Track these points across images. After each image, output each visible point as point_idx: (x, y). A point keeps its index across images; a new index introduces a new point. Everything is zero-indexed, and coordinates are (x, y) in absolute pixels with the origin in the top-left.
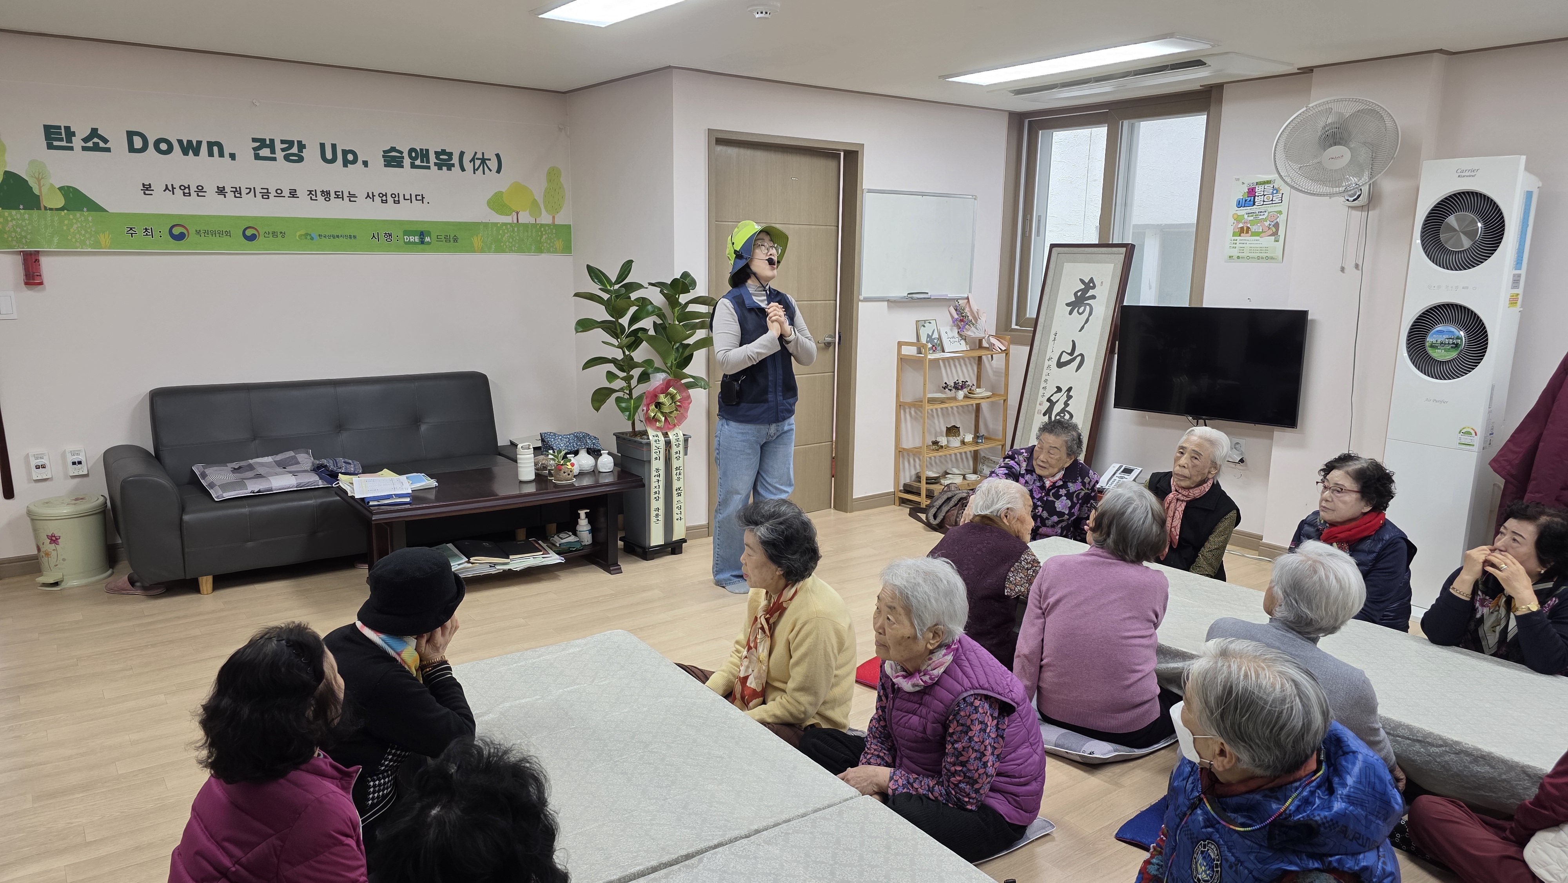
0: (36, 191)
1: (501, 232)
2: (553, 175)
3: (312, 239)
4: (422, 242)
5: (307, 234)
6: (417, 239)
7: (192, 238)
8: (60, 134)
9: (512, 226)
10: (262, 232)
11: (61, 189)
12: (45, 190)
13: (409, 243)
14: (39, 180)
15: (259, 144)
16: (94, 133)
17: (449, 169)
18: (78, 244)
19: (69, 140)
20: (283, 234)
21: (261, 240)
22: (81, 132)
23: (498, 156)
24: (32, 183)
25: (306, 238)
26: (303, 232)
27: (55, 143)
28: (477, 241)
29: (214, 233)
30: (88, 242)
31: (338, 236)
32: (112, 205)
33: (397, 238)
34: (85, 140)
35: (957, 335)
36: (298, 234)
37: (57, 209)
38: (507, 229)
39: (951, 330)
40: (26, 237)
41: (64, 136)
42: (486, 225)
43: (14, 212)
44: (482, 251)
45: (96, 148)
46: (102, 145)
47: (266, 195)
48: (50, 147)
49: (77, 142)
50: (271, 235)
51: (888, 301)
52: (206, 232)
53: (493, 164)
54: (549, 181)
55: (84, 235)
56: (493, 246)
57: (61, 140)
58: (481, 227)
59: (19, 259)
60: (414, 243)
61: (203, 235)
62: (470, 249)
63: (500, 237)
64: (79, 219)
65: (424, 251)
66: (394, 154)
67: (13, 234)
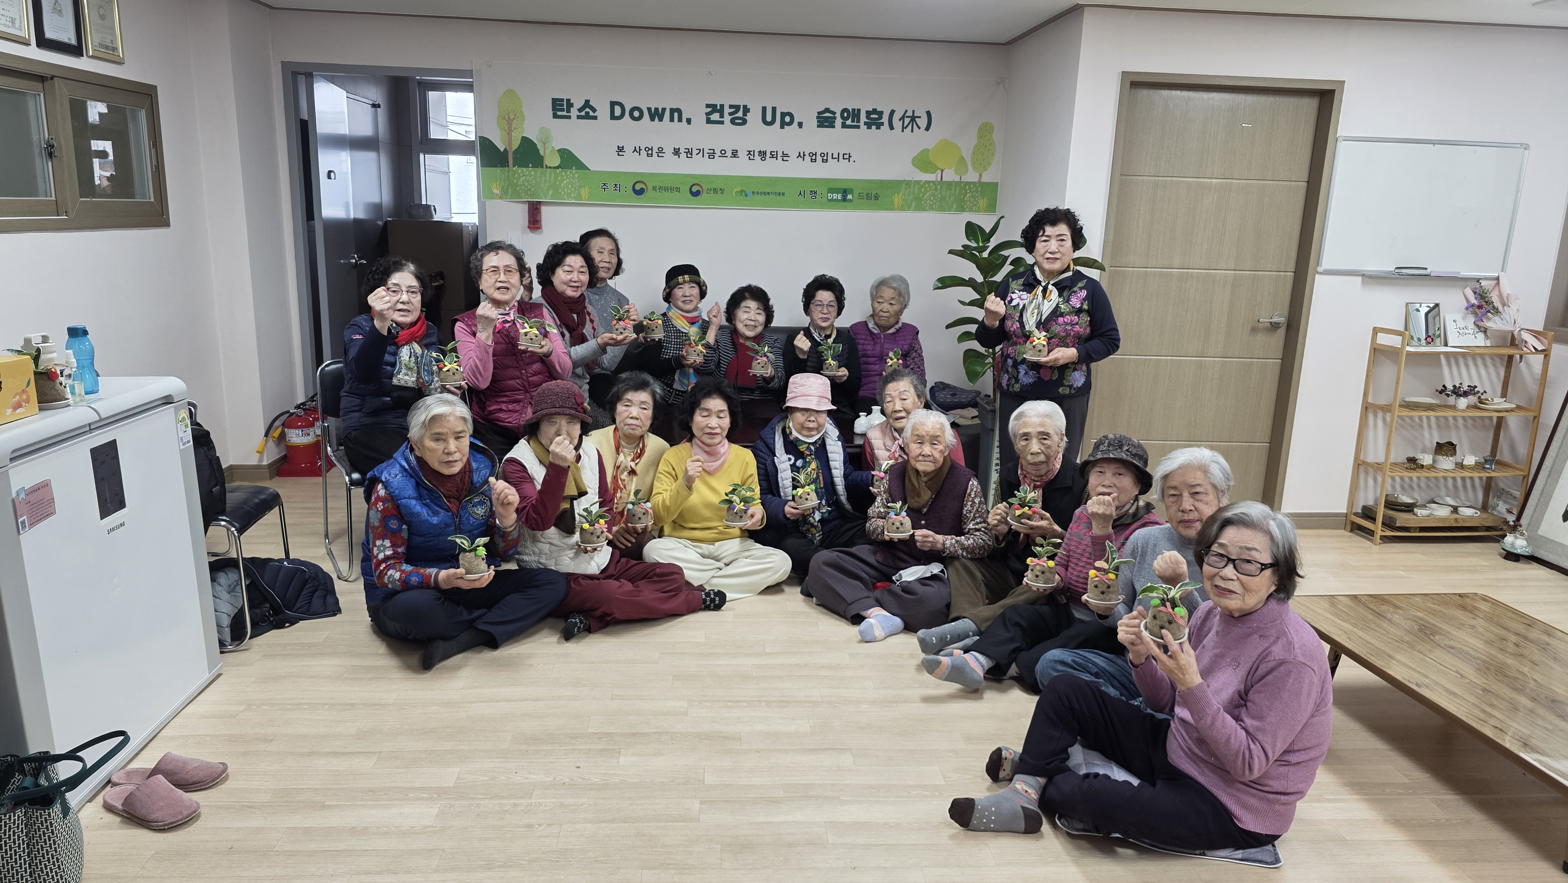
0: (542, 153)
1: (923, 190)
2: (985, 131)
3: (746, 195)
4: (844, 199)
5: (742, 191)
6: (840, 197)
7: (649, 193)
8: (563, 105)
9: (935, 184)
10: (705, 188)
11: (559, 151)
12: (548, 152)
13: (832, 200)
14: (544, 144)
15: (710, 109)
16: (587, 104)
17: (878, 128)
18: (565, 196)
19: (569, 111)
20: (722, 191)
21: (704, 195)
22: (578, 103)
23: (928, 113)
24: (539, 147)
25: (741, 195)
26: (739, 189)
27: (559, 113)
28: (897, 200)
29: (666, 189)
30: (572, 195)
31: (768, 193)
32: (593, 165)
33: (822, 196)
34: (580, 110)
35: (1472, 326)
36: (735, 190)
37: (554, 168)
38: (929, 187)
39: (1464, 318)
40: (530, 190)
41: (565, 107)
42: (908, 183)
43: (525, 169)
44: (902, 209)
45: (587, 117)
46: (591, 114)
47: (712, 155)
48: (555, 116)
49: (574, 112)
50: (712, 191)
51: (1363, 276)
52: (661, 188)
53: (923, 122)
54: (980, 137)
55: (571, 189)
56: (913, 204)
57: (563, 110)
58: (904, 185)
59: (526, 207)
60: (837, 200)
61: (658, 190)
62: (891, 207)
63: (921, 195)
64: (570, 176)
65: (845, 208)
66: (827, 115)
67: (523, 187)
